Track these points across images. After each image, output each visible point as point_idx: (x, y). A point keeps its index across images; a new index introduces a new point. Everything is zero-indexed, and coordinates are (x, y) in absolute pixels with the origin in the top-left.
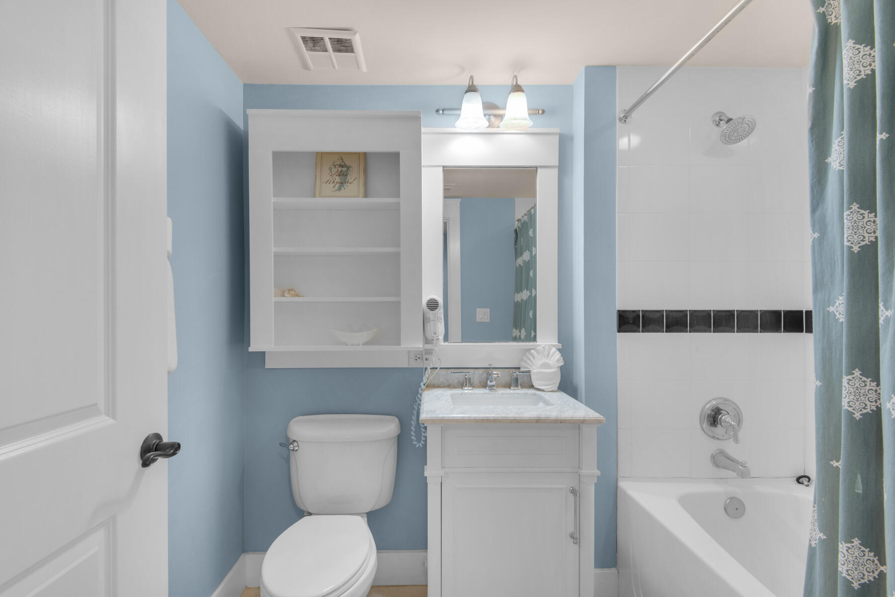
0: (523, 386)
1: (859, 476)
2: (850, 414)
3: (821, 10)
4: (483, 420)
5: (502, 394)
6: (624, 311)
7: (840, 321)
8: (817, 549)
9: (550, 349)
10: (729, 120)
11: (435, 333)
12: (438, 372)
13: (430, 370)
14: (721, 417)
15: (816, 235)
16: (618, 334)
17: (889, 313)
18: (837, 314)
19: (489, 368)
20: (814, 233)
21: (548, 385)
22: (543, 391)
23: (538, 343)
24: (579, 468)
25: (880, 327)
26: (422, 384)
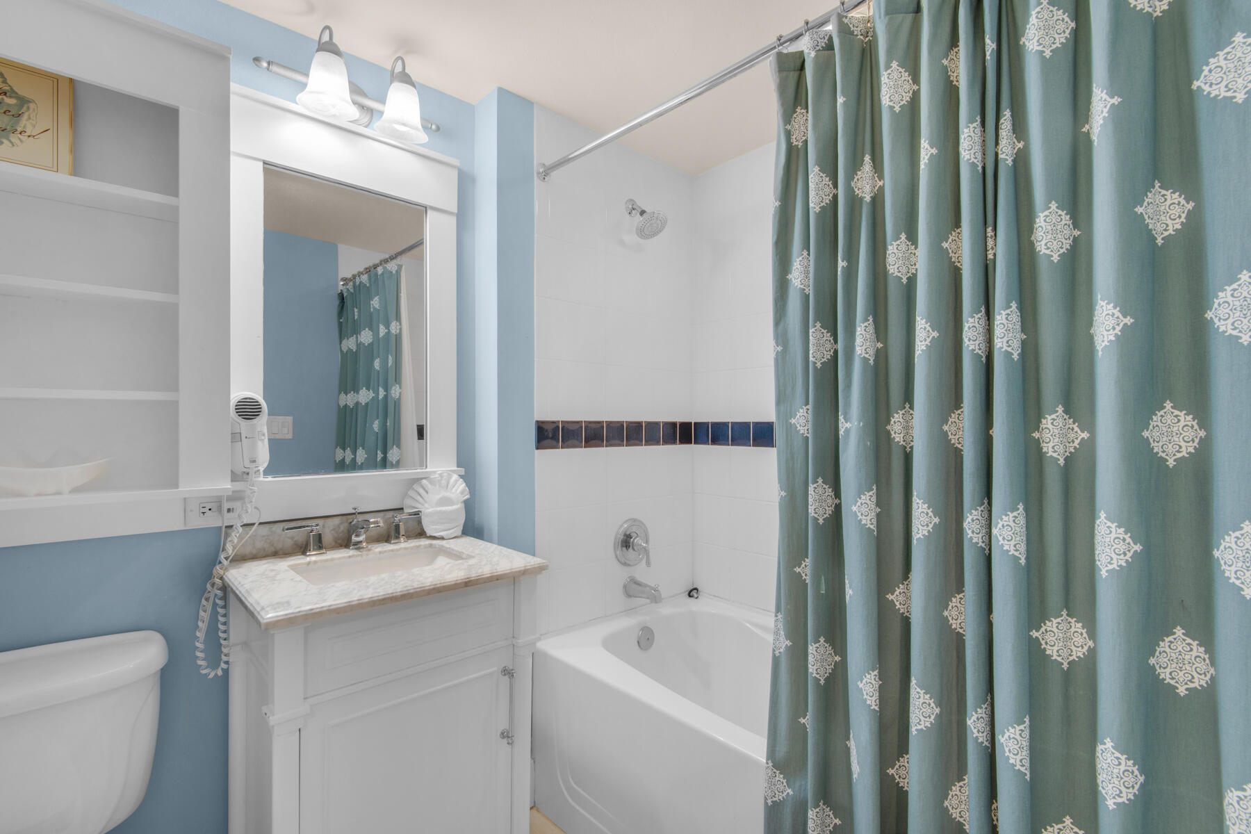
0: (409, 537)
1: (823, 578)
2: (816, 519)
3: (788, 127)
4: (384, 599)
5: (380, 552)
6: (543, 422)
7: (801, 432)
8: (783, 659)
9: (450, 477)
10: (642, 213)
11: (254, 461)
12: (256, 530)
13: (241, 530)
14: (634, 540)
15: (780, 349)
16: (537, 451)
17: (848, 425)
18: (798, 426)
19: (354, 514)
20: (778, 346)
21: (450, 529)
22: (442, 538)
23: (428, 470)
24: (514, 637)
25: (840, 437)
26: (222, 556)
